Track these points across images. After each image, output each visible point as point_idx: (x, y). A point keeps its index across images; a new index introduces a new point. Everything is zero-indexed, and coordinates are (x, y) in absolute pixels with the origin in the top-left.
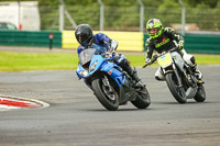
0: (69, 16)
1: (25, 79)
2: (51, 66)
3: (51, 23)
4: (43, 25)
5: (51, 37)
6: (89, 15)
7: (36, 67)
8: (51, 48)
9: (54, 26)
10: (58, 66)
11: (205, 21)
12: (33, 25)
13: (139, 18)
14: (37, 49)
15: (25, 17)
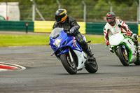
0: (38, 12)
1: (10, 52)
2: (27, 44)
3: (27, 16)
4: (22, 17)
5: (27, 25)
6: (51, 11)
7: (17, 44)
8: (27, 32)
9: (29, 18)
10: (31, 43)
11: (125, 15)
12: (16, 17)
13: (83, 13)
14: (18, 33)
15: (11, 12)
